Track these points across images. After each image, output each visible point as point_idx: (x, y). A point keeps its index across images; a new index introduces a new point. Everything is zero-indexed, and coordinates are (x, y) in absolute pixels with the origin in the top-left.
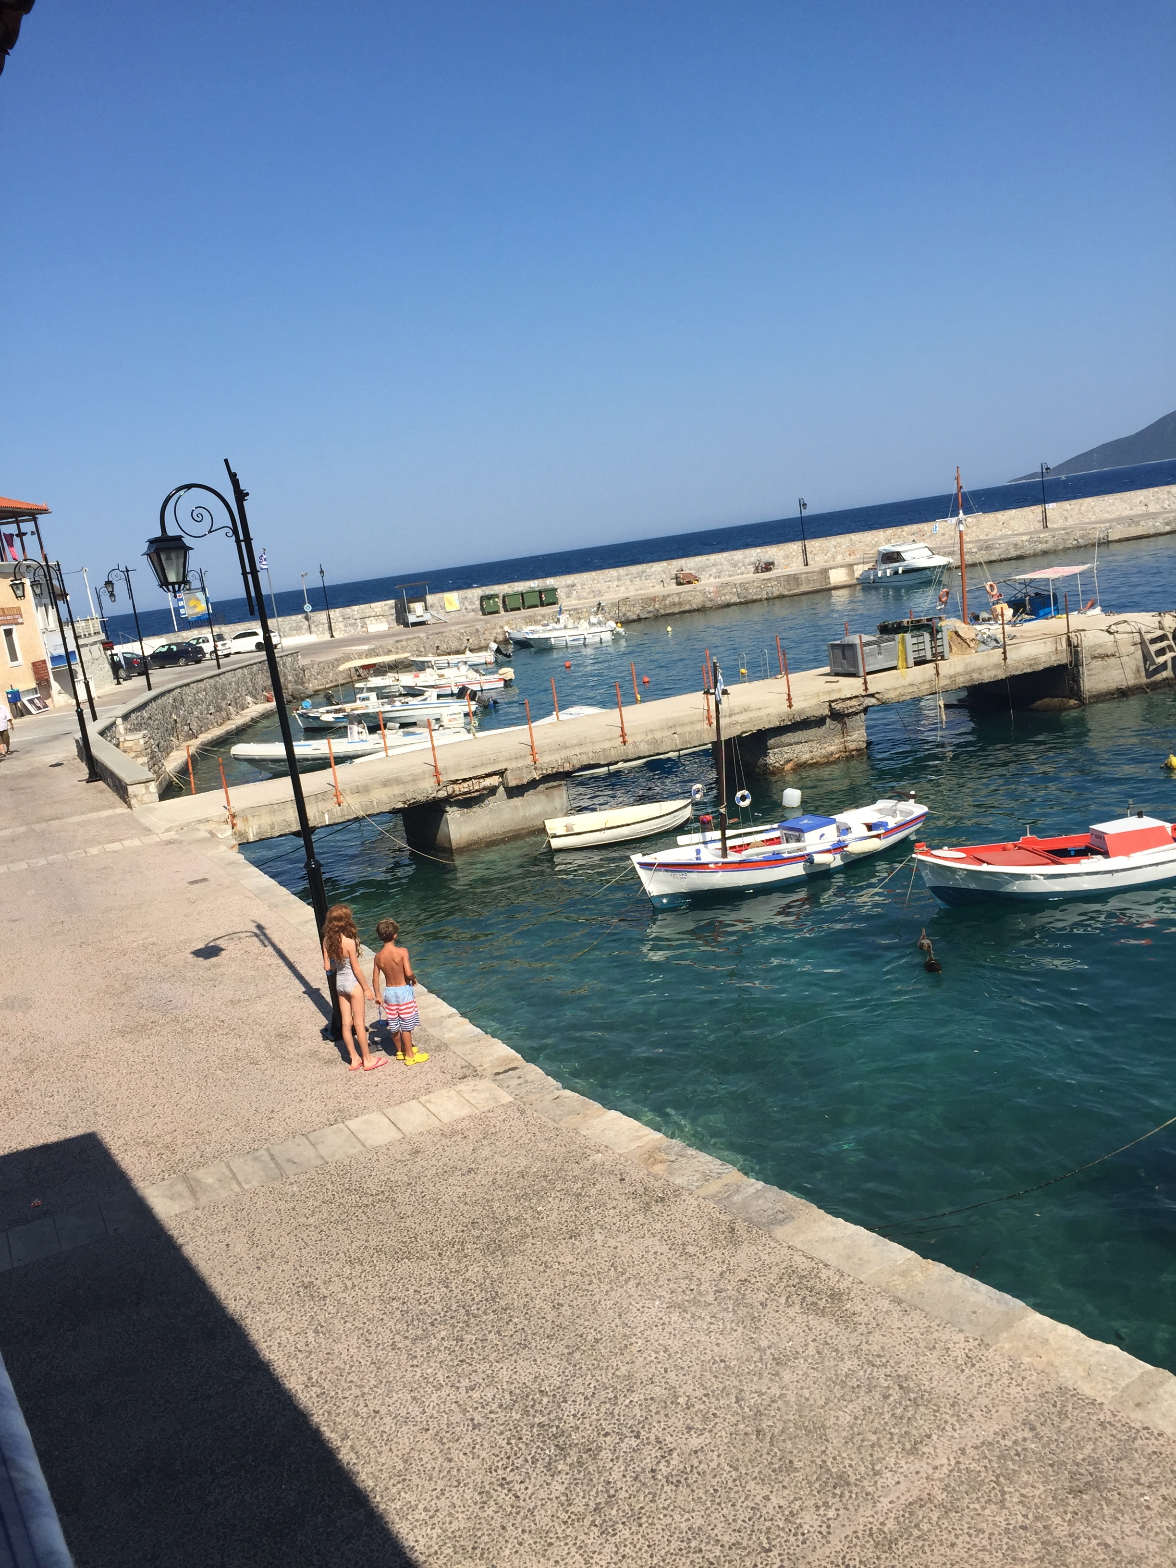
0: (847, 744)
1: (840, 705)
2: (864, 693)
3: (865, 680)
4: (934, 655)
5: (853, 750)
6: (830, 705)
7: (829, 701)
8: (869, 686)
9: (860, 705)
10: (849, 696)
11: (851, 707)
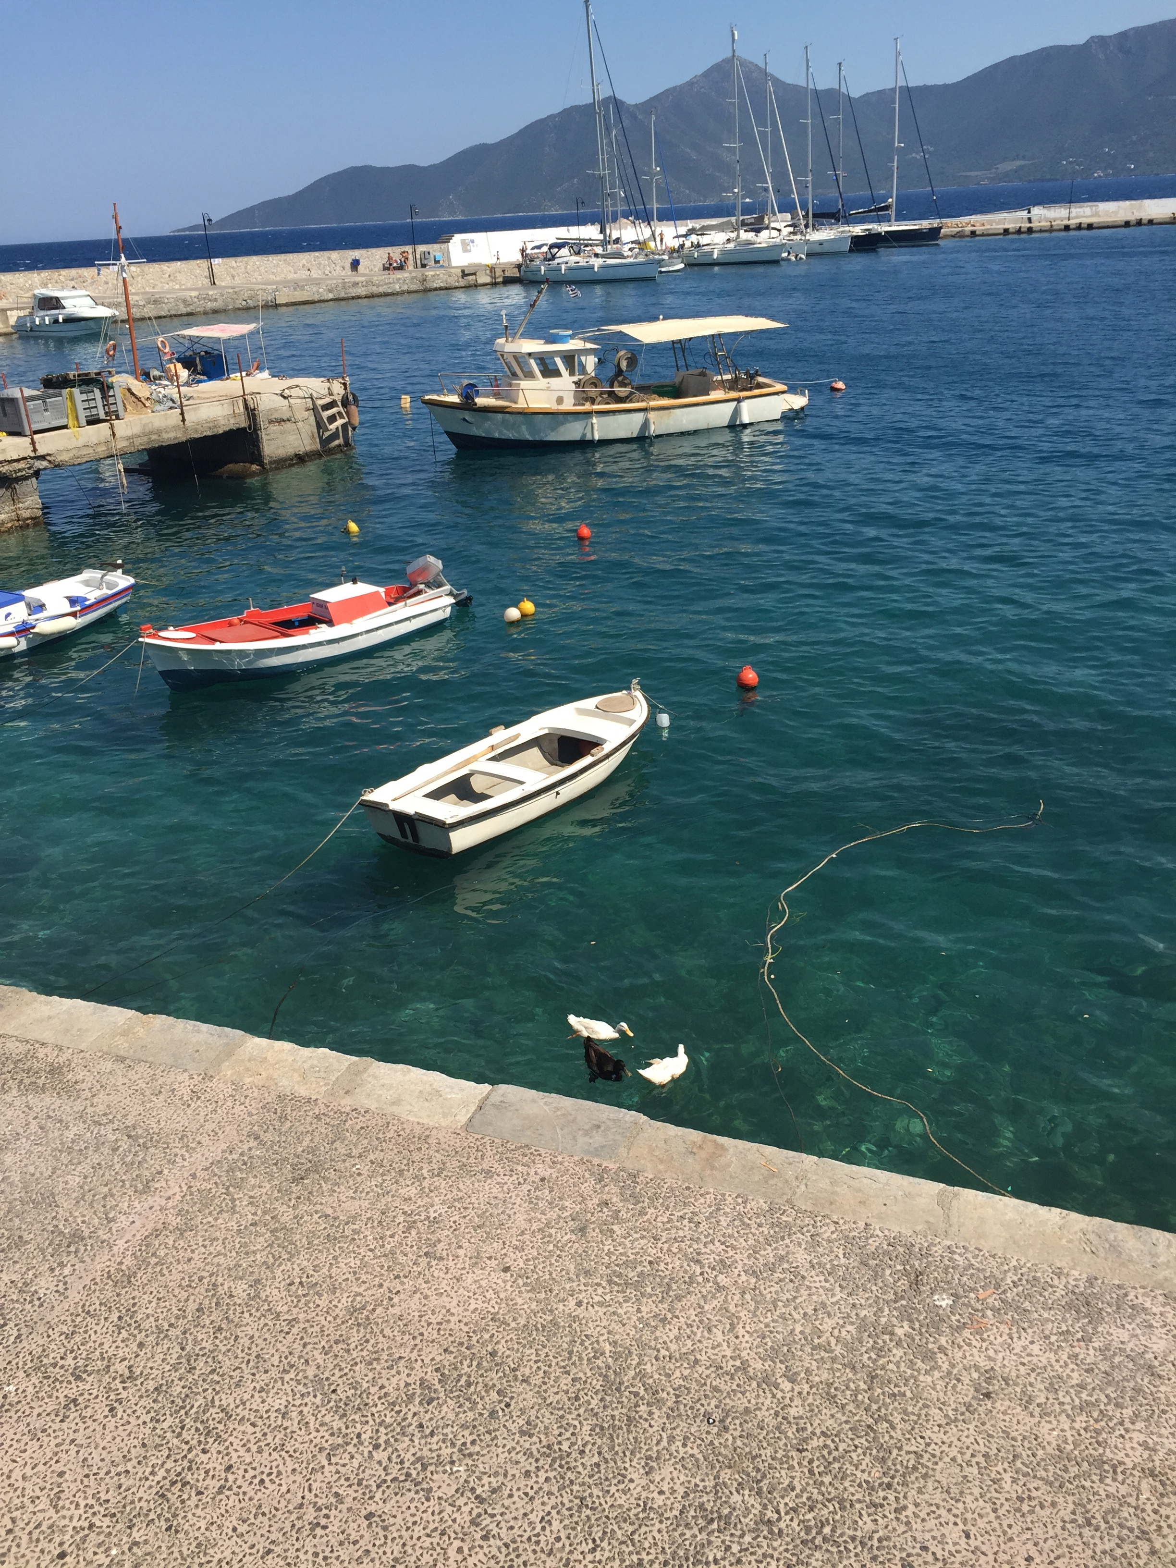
0: (19, 512)
1: (6, 467)
2: (32, 455)
3: (32, 439)
4: (106, 413)
5: (28, 519)
8: (38, 446)
9: (29, 468)
10: (15, 457)
11: (20, 470)
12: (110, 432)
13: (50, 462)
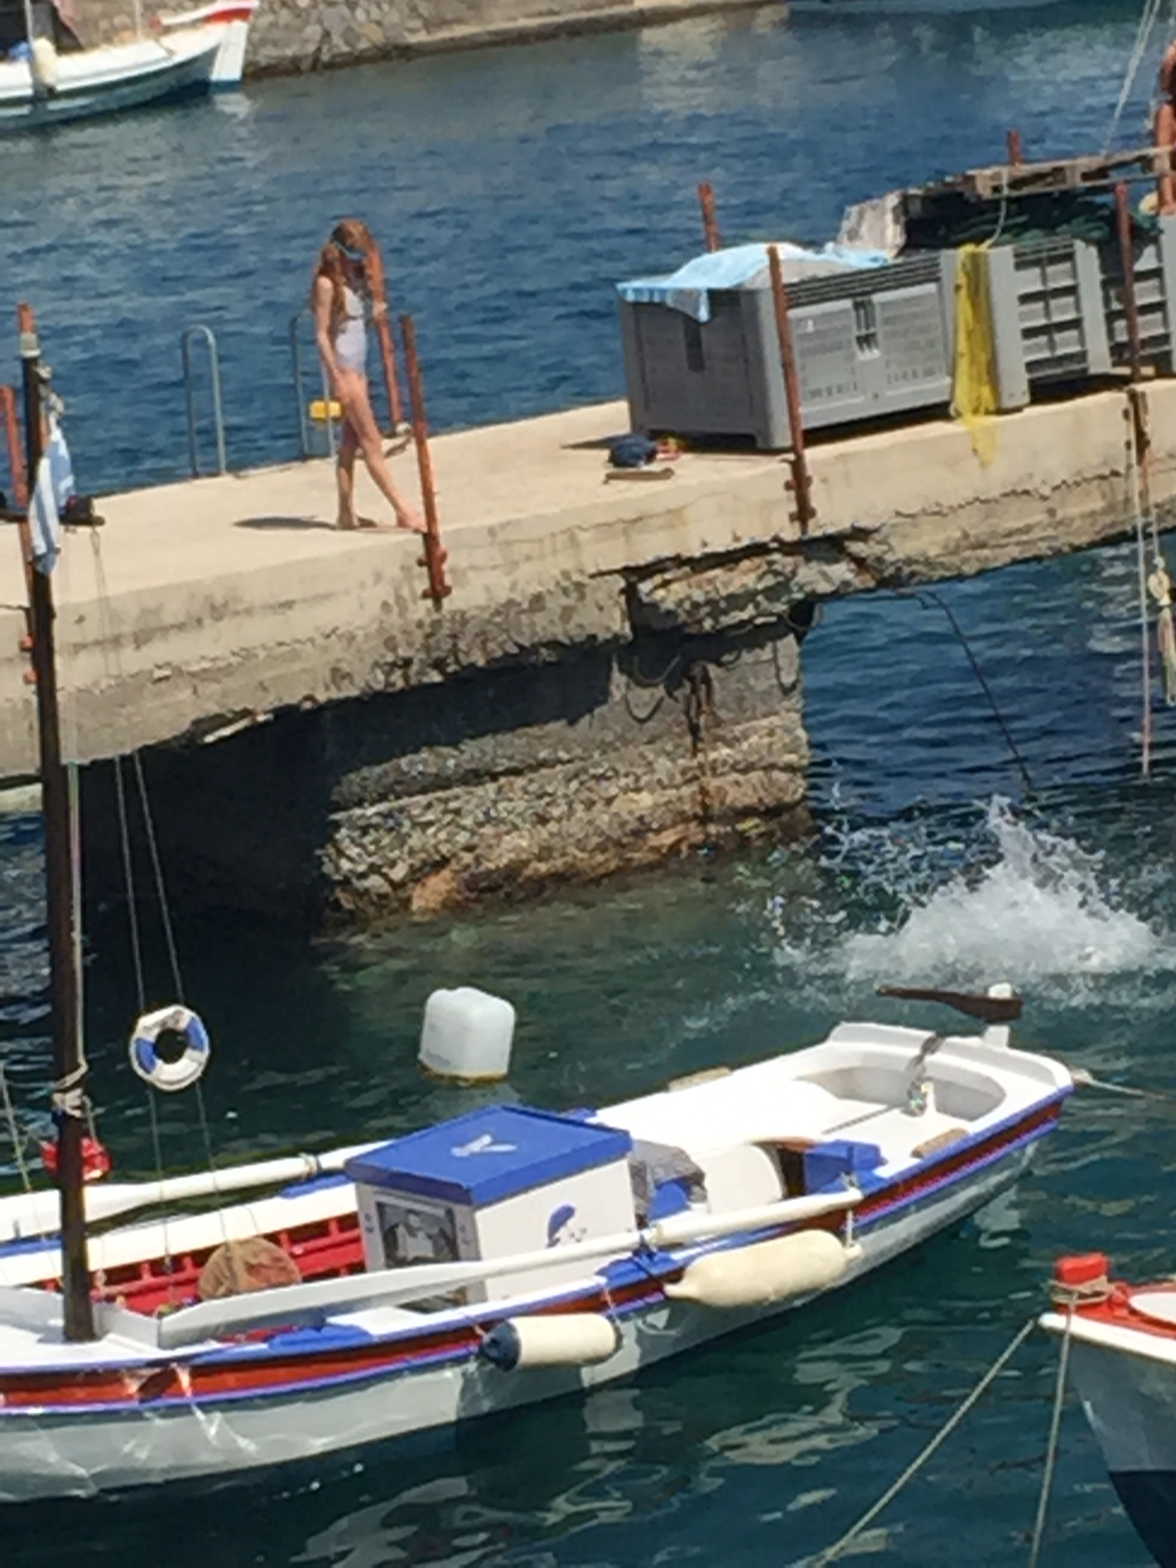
0: (713, 783)
1: (678, 590)
2: (791, 533)
3: (798, 467)
4: (1118, 351)
5: (746, 812)
6: (630, 592)
7: (626, 571)
8: (816, 496)
9: (772, 593)
10: (721, 544)
11: (736, 601)
12: (1126, 431)
13: (860, 563)
